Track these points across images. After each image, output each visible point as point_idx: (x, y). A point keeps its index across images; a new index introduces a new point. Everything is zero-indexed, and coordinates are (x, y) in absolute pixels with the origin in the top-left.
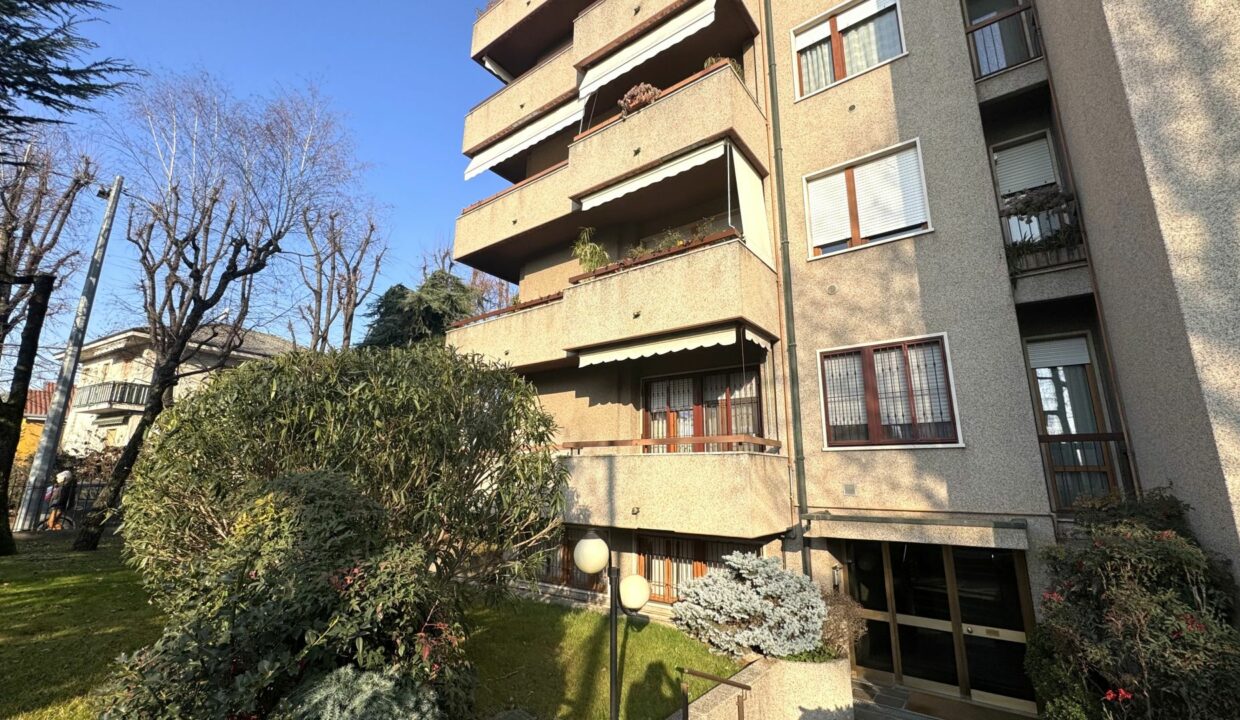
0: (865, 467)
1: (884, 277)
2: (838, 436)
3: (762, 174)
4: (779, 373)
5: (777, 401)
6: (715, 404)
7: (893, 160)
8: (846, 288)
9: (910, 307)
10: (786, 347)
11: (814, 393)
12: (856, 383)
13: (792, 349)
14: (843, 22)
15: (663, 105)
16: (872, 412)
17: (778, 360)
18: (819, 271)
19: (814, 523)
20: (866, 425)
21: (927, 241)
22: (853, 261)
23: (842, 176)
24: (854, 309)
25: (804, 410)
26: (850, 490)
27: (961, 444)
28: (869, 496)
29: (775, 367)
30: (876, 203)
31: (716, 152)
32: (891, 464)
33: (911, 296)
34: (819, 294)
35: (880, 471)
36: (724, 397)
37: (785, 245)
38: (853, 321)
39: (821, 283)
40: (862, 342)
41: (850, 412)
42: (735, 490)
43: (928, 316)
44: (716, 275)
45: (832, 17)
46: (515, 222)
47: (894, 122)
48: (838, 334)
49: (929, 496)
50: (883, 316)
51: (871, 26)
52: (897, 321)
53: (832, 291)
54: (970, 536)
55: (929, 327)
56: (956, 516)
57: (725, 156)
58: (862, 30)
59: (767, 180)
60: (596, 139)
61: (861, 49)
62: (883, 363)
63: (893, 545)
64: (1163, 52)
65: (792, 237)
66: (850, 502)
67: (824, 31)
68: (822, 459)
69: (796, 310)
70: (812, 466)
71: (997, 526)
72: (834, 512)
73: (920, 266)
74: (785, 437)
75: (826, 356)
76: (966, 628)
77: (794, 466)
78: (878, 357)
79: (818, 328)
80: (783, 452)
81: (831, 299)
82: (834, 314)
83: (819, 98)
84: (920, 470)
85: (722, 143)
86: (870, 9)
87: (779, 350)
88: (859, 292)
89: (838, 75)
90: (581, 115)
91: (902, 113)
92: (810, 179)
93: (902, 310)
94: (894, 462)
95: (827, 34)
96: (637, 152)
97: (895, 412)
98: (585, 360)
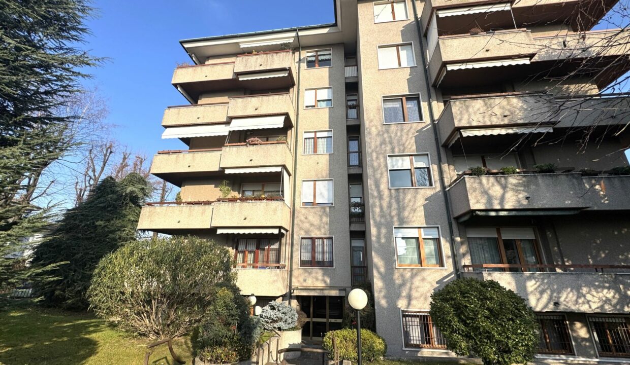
0: (310, 274)
1: (321, 216)
2: (303, 263)
3: (289, 175)
4: (288, 242)
5: (286, 251)
6: (264, 249)
7: (327, 182)
8: (311, 218)
9: (327, 227)
10: (291, 234)
11: (298, 250)
12: (310, 248)
13: (293, 235)
14: (319, 135)
15: (263, 147)
16: (313, 257)
17: (288, 238)
18: (303, 211)
19: (295, 291)
20: (311, 261)
21: (332, 209)
22: (313, 210)
23: (312, 183)
24: (312, 225)
25: (294, 255)
26: (305, 280)
27: (334, 268)
28: (310, 283)
29: (287, 240)
30: (321, 194)
31: (279, 169)
32: (317, 273)
33: (327, 224)
34: (303, 218)
35: (314, 275)
36: (267, 247)
37: (294, 201)
38: (312, 228)
39: (304, 215)
40: (313, 235)
41: (307, 256)
42: (274, 281)
43: (330, 230)
44: (275, 211)
45: (316, 132)
46: (189, 166)
47: (328, 172)
48: (307, 232)
49: (325, 282)
50: (319, 229)
51: (325, 139)
52: (323, 230)
53: (306, 218)
54: (334, 293)
55: (330, 234)
56: (331, 288)
57: (281, 172)
58: (323, 139)
59: (291, 177)
60: (235, 149)
61: (322, 144)
62: (318, 242)
63: (314, 297)
64: (376, 194)
65: (296, 198)
66: (305, 284)
67: (312, 135)
68: (298, 271)
69: (295, 222)
70: (295, 273)
71: (340, 290)
72: (299, 287)
73: (330, 216)
74: (287, 263)
75: (302, 238)
76: (330, 320)
77: (289, 273)
78: (316, 240)
79: (301, 229)
80: (286, 268)
81: (306, 220)
82: (306, 225)
83: (309, 156)
84: (324, 274)
85: (281, 167)
86: (325, 134)
87: (289, 235)
88: (314, 220)
89: (315, 151)
90: (227, 134)
91: (330, 170)
92: (303, 181)
93: (324, 228)
94: (318, 272)
95: (314, 137)
96: (251, 160)
97: (319, 257)
98: (219, 232)
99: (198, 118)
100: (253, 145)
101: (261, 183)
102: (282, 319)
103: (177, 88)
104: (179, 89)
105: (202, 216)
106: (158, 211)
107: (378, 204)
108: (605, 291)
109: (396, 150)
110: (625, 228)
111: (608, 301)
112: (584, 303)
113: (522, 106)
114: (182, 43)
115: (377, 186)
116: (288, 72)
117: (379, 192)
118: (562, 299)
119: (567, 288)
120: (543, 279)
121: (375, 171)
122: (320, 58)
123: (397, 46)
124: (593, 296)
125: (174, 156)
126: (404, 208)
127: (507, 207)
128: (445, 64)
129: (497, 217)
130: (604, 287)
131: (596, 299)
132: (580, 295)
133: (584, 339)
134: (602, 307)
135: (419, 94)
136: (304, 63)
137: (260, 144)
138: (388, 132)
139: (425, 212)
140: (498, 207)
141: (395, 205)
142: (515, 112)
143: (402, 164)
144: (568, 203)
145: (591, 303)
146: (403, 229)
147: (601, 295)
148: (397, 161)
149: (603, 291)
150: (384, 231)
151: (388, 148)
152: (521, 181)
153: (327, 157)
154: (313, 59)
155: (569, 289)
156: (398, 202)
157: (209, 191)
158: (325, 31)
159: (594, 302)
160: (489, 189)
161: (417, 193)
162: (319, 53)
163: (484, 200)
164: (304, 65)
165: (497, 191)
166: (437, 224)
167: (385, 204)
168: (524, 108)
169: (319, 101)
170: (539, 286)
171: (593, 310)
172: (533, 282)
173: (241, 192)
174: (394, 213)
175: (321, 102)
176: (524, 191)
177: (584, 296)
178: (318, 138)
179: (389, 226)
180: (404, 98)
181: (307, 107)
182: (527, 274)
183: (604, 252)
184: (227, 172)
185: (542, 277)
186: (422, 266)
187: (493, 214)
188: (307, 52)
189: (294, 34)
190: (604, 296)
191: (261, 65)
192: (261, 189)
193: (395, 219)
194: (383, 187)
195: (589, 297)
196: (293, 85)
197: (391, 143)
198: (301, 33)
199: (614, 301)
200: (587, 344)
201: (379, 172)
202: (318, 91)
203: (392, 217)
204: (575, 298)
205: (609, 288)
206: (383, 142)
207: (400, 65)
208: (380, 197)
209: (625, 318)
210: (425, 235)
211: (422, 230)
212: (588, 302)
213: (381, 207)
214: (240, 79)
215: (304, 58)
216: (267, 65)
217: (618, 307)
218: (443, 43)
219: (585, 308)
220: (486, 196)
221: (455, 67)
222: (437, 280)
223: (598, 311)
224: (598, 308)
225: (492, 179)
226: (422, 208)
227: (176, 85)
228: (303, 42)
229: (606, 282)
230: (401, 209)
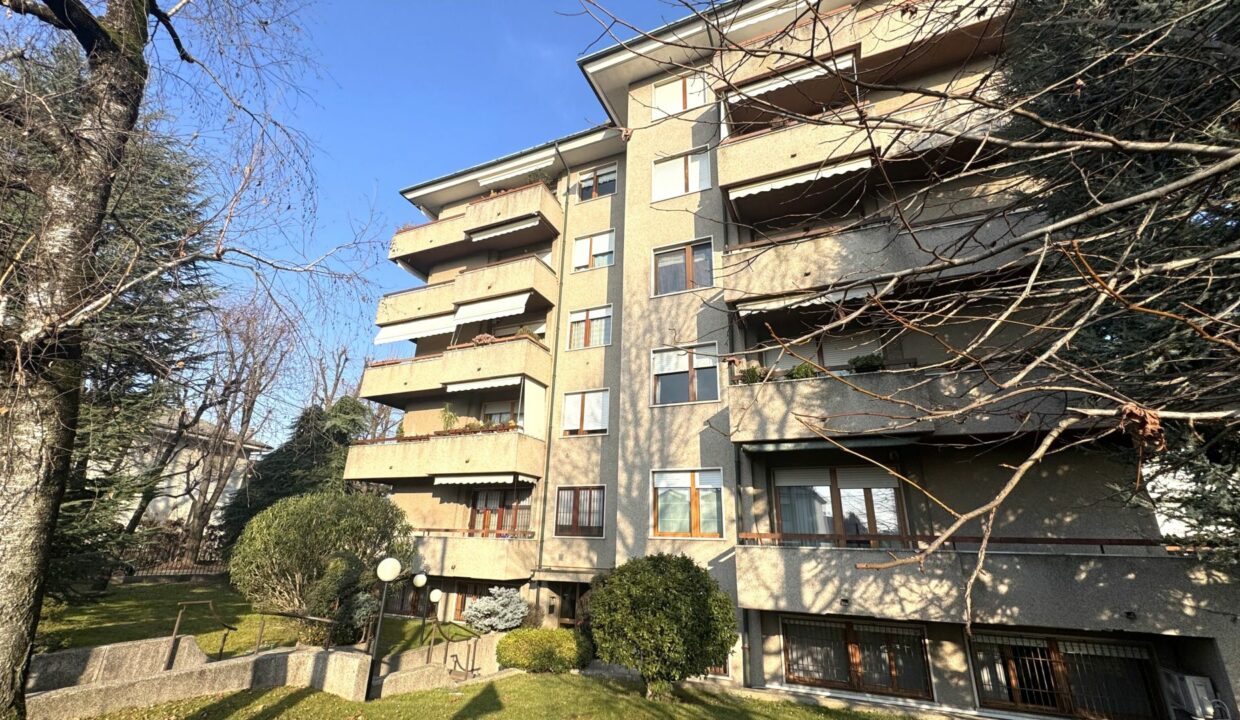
0: (569, 546)
1: (589, 453)
2: (561, 530)
3: (542, 386)
4: (539, 497)
5: (537, 510)
6: (510, 508)
7: (601, 393)
8: (574, 456)
9: (597, 470)
10: (543, 485)
11: (553, 508)
12: (571, 504)
13: (546, 483)
14: (593, 315)
15: (495, 348)
16: (575, 520)
17: (540, 489)
18: (564, 445)
20: (573, 526)
21: (606, 439)
22: (579, 442)
23: (580, 396)
24: (575, 467)
25: (547, 517)
26: (561, 558)
27: (604, 537)
28: (569, 562)
29: (537, 492)
30: (593, 414)
31: (516, 381)
32: (579, 546)
33: (597, 465)
34: (562, 456)
35: (575, 549)
37: (551, 428)
38: (575, 473)
39: (564, 451)
40: (576, 484)
41: (566, 519)
42: (501, 557)
43: (602, 474)
44: (507, 448)
45: (588, 310)
46: (406, 384)
47: (602, 377)
48: (568, 479)
49: (591, 561)
50: (586, 473)
51: (603, 321)
52: (591, 476)
53: (567, 456)
55: (601, 482)
57: (520, 385)
58: (600, 321)
59: (545, 388)
60: (459, 353)
61: (598, 329)
62: (584, 495)
64: (630, 417)
65: (554, 425)
66: (561, 564)
67: (582, 316)
68: (553, 543)
69: (551, 463)
70: (547, 546)
72: (553, 569)
73: (602, 451)
74: (537, 531)
75: (560, 489)
77: (539, 545)
78: (581, 492)
79: (559, 474)
80: (536, 538)
81: (567, 461)
82: (568, 468)
83: (577, 353)
84: (590, 548)
85: (519, 378)
86: (603, 313)
87: (540, 485)
88: (578, 458)
89: (587, 343)
90: (453, 330)
91: (606, 373)
92: (566, 394)
93: (593, 471)
94: (581, 543)
95: (584, 318)
96: (479, 370)
97: (584, 520)
98: (438, 481)
99: (419, 309)
100: (482, 345)
101: (510, 401)
102: (498, 613)
103: (397, 264)
104: (400, 265)
106: (368, 452)
107: (632, 433)
108: (934, 582)
109: (668, 341)
110: (1065, 463)
111: (936, 600)
112: (893, 602)
113: (839, 252)
114: (403, 193)
115: (634, 404)
116: (539, 218)
117: (636, 413)
118: (856, 595)
119: (868, 576)
120: (829, 560)
121: (632, 377)
122: (601, 180)
123: (686, 155)
124: (911, 590)
125: (388, 369)
126: (670, 440)
127: (789, 435)
128: (726, 189)
129: (778, 453)
130: (933, 576)
131: (915, 597)
132: (889, 589)
133: (956, 674)
134: (924, 610)
135: (710, 239)
136: (574, 193)
137: (492, 343)
138: (656, 310)
139: (701, 445)
140: (774, 436)
141: (657, 435)
142: (825, 264)
143: (677, 363)
144: (895, 426)
145: (904, 603)
146: (668, 475)
147: (925, 589)
148: (669, 359)
149: (929, 582)
150: (637, 478)
151: (655, 338)
152: (817, 390)
153: (603, 351)
154: (591, 183)
155: (871, 578)
156: (662, 428)
158: (599, 137)
159: (911, 602)
160: (764, 405)
161: (692, 412)
162: (599, 173)
163: (753, 426)
164: (575, 198)
165: (775, 408)
166: (718, 465)
167: (642, 434)
168: (841, 256)
169: (596, 256)
170: (821, 572)
171: (906, 616)
172: (813, 563)
173: (482, 416)
174: (655, 448)
175: (600, 257)
176: (820, 406)
177: (896, 590)
178: (592, 320)
179: (645, 468)
180: (689, 249)
181: (578, 268)
182: (805, 549)
184: (450, 389)
185: (828, 555)
186: (691, 535)
187: (770, 448)
188: (581, 174)
189: (552, 151)
190: (931, 592)
191: (499, 214)
192: (509, 410)
193: (656, 457)
194: (643, 404)
195: (903, 592)
196: (556, 234)
197: (660, 329)
198: (562, 149)
199: (948, 601)
200: (961, 683)
201: (638, 379)
202: (594, 238)
203: (651, 455)
204: (879, 594)
205: (941, 578)
206: (648, 330)
207: (687, 189)
208: (637, 423)
209: (1048, 639)
210: (701, 484)
211: (697, 474)
212: (901, 600)
213: (637, 439)
214: (474, 240)
215: (575, 185)
216: (507, 212)
218: (724, 153)
219: (893, 612)
220: (757, 419)
222: (710, 560)
223: (916, 617)
224: (916, 612)
225: (771, 389)
226: (698, 438)
227: (394, 260)
228: (571, 160)
229: (938, 567)
230: (666, 441)
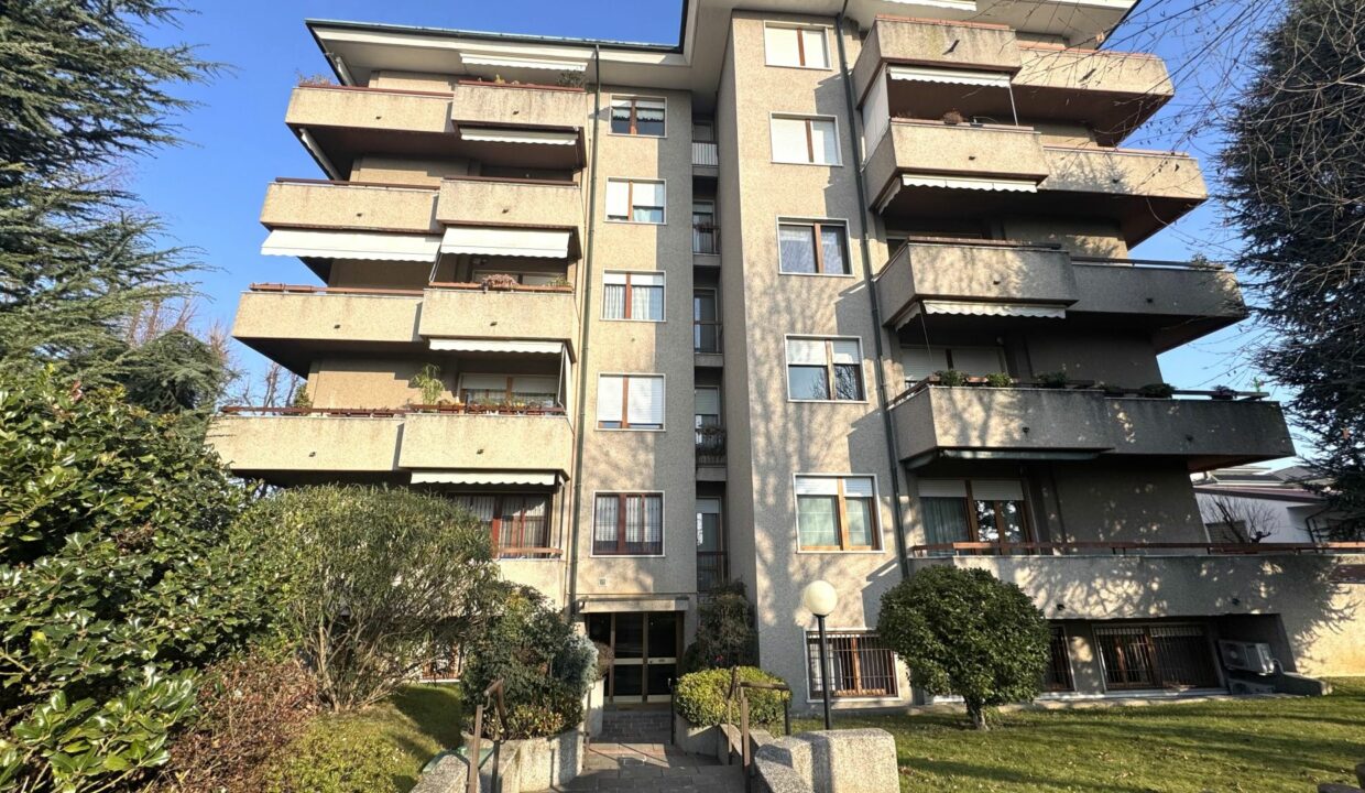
0: (609, 566)
1: (634, 450)
2: (600, 548)
3: (573, 361)
4: (567, 502)
5: (561, 522)
6: (510, 519)
7: (649, 380)
8: (613, 453)
9: (647, 472)
10: (574, 485)
11: (589, 518)
12: (613, 515)
13: (578, 486)
14: (635, 280)
15: (521, 297)
16: (621, 534)
17: (566, 495)
18: (600, 438)
19: (586, 604)
20: (617, 542)
21: (662, 436)
22: (617, 438)
23: (621, 380)
24: (616, 467)
25: (580, 530)
26: (600, 582)
27: (664, 555)
28: (611, 586)
29: (565, 498)
30: (638, 404)
31: (556, 348)
32: (624, 566)
33: (648, 466)
34: (599, 454)
35: (619, 569)
36: (517, 514)
37: (581, 415)
38: (614, 474)
39: (601, 447)
40: (620, 490)
41: (608, 532)
43: (656, 482)
44: (548, 436)
45: (629, 273)
46: (337, 327)
47: (653, 359)
48: (604, 482)
49: (643, 584)
50: (630, 474)
51: (649, 290)
52: (640, 479)
53: (606, 454)
54: (660, 606)
55: (656, 486)
56: (657, 596)
57: (560, 354)
58: (643, 289)
59: (575, 365)
60: (454, 295)
61: (641, 300)
62: (633, 503)
63: (618, 614)
64: (760, 409)
65: (586, 412)
66: (601, 590)
67: (622, 279)
68: (588, 563)
69: (583, 461)
70: (582, 566)
71: (677, 599)
72: (590, 597)
73: (656, 450)
74: (565, 547)
75: (599, 495)
76: (649, 660)
77: (569, 567)
78: (628, 499)
79: (592, 475)
80: (563, 557)
81: (604, 458)
82: (603, 468)
83: (616, 324)
84: (639, 568)
85: (560, 344)
86: (649, 280)
87: (569, 487)
88: (620, 456)
89: (627, 313)
90: (431, 258)
91: (659, 356)
92: (602, 375)
93: (641, 473)
94: (626, 563)
95: (624, 282)
96: (493, 324)
97: (632, 535)
98: (416, 478)
99: (359, 215)
100: (499, 290)
101: (507, 375)
103: (299, 135)
104: (304, 138)
105: (372, 443)
106: (257, 427)
107: (762, 428)
108: (1127, 583)
109: (799, 326)
110: (1149, 482)
111: (1128, 599)
112: (1096, 603)
113: (1020, 268)
114: (311, 26)
115: (762, 395)
116: (577, 136)
117: (766, 406)
118: (1066, 599)
119: (1074, 580)
120: (1041, 567)
122: (640, 115)
123: (807, 119)
124: (1110, 592)
125: (297, 299)
126: (811, 438)
127: (991, 443)
128: (900, 172)
129: (974, 461)
130: (1124, 578)
131: (1113, 597)
132: (1092, 591)
133: (1085, 664)
134: (1119, 609)
135: (845, 222)
136: (607, 120)
137: (515, 290)
139: (850, 449)
140: (976, 443)
141: (794, 433)
142: (1009, 276)
143: (808, 355)
144: (1081, 441)
145: (1106, 603)
146: (806, 480)
147: (1119, 590)
148: (798, 350)
149: (1123, 584)
151: (784, 320)
152: (1014, 400)
153: (652, 328)
154: (626, 114)
155: (1077, 583)
156: (799, 425)
157: (381, 387)
158: (657, 59)
159: (1111, 602)
160: (964, 409)
161: (833, 409)
162: (639, 104)
163: (955, 431)
164: (605, 126)
165: (975, 414)
166: (871, 472)
167: (775, 433)
168: (1023, 271)
169: (636, 207)
170: (1035, 578)
171: (1109, 615)
172: (1027, 571)
173: (458, 393)
174: (791, 448)
175: (642, 211)
176: (1017, 416)
177: (1098, 592)
178: (635, 286)
179: (783, 472)
180: (818, 226)
181: (611, 217)
182: (1018, 558)
183: (1120, 523)
184: (435, 345)
185: (1039, 562)
186: (842, 548)
187: (968, 455)
188: (614, 98)
189: (588, 54)
190: (1125, 592)
191: (516, 113)
192: (505, 388)
193: (795, 459)
194: (774, 396)
195: (1104, 594)
196: (581, 165)
197: (789, 310)
198: (604, 55)
199: (1136, 599)
200: (1090, 671)
201: (767, 366)
202: (635, 185)
203: (788, 456)
204: (1083, 597)
205: (1131, 579)
207: (811, 159)
208: (767, 416)
209: (1143, 627)
210: (849, 491)
211: (844, 481)
212: (1102, 602)
213: (768, 436)
214: (465, 137)
215: (607, 109)
216: (529, 113)
217: (1142, 608)
218: (899, 132)
219: (1097, 612)
220: (959, 423)
221: (917, 181)
222: (867, 575)
223: (1115, 615)
224: (1115, 611)
225: (970, 394)
226: (846, 440)
227: (296, 128)
228: (605, 75)
229: (1128, 570)
230: (805, 439)
